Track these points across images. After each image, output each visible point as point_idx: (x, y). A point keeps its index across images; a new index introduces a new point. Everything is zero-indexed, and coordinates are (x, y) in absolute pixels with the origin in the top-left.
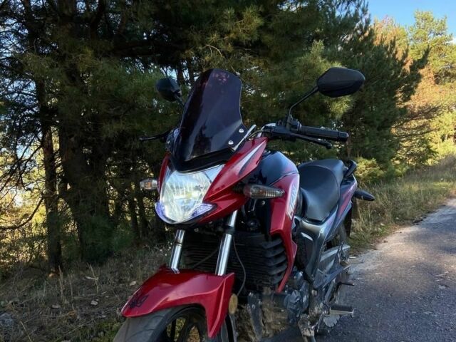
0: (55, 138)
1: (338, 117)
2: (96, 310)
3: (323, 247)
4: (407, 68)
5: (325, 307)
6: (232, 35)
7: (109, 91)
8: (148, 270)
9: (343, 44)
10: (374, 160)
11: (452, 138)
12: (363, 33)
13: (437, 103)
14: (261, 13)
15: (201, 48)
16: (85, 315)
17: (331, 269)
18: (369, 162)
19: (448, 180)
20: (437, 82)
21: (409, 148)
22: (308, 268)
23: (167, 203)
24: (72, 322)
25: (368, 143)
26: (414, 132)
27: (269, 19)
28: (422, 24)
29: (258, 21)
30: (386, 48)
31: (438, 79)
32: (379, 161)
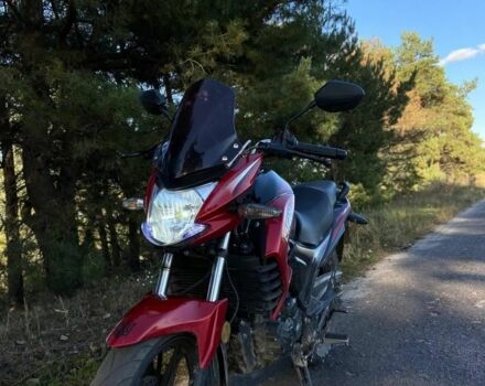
0: (17, 159)
1: (325, 138)
2: (67, 346)
3: (316, 273)
4: (394, 89)
5: (318, 337)
6: (215, 50)
7: (81, 106)
8: (124, 301)
9: (329, 63)
10: (360, 185)
11: (438, 163)
12: (350, 53)
13: (424, 126)
14: (245, 26)
15: (181, 63)
16: (55, 351)
17: (323, 296)
18: (356, 187)
19: (436, 206)
20: (423, 105)
21: (395, 173)
22: (302, 294)
23: (155, 223)
24: (39, 359)
25: (354, 167)
26: (400, 156)
27: (255, 34)
28: (409, 45)
29: (243, 35)
30: (373, 69)
31: (424, 102)
32: (366, 187)
